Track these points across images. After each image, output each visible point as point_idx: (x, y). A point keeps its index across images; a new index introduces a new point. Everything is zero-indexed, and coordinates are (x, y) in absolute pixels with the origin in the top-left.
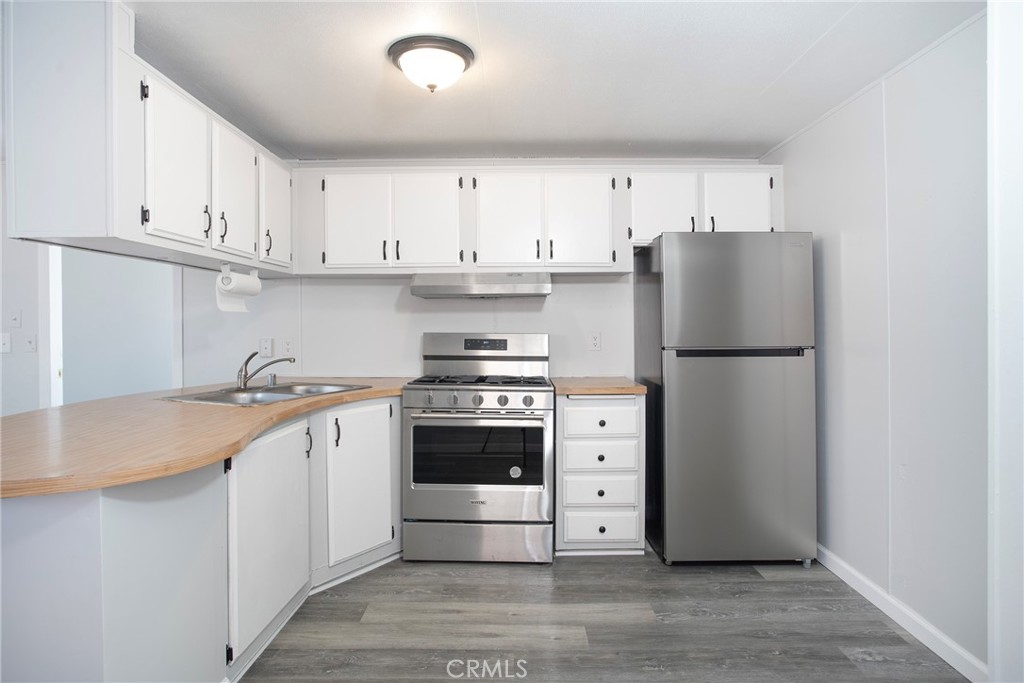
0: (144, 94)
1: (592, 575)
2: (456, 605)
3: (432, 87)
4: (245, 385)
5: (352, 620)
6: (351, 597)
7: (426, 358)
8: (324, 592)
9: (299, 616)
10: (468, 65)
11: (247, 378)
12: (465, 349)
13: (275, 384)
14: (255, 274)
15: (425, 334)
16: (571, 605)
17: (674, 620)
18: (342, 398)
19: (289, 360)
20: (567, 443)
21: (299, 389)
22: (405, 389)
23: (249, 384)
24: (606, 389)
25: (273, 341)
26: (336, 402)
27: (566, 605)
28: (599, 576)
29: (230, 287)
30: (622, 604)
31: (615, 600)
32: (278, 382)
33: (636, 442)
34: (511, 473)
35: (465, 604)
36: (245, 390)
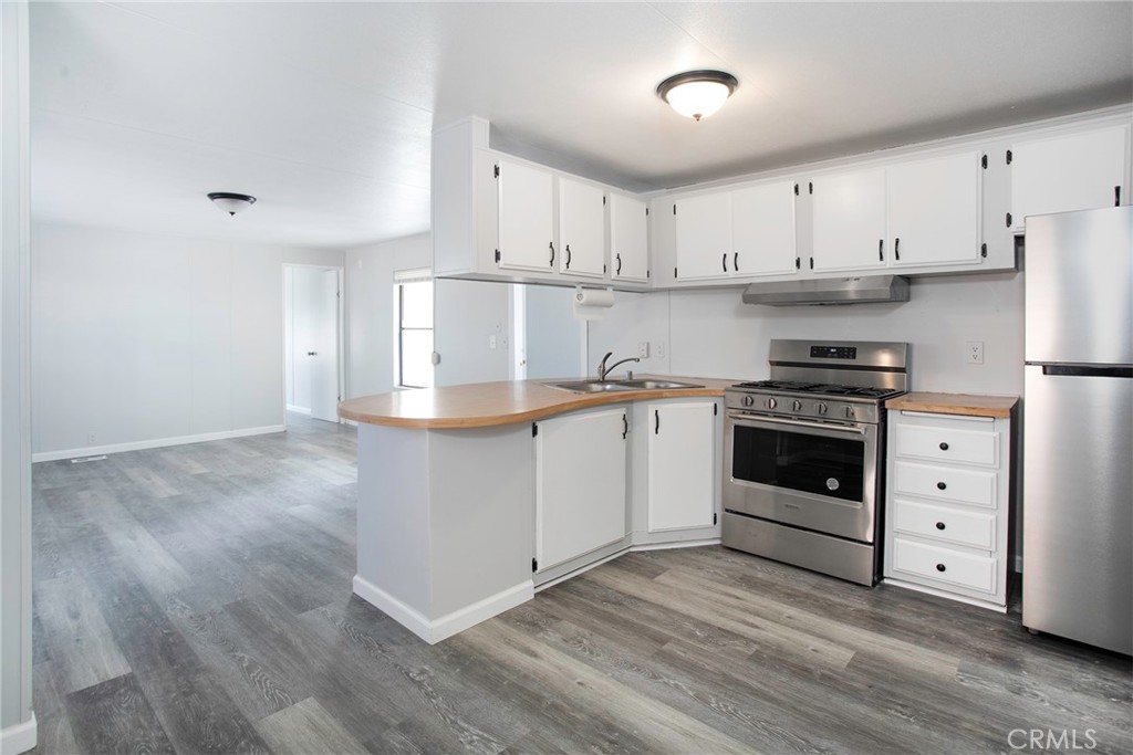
0: (497, 173)
1: (910, 611)
2: (739, 593)
3: (697, 117)
4: (603, 377)
5: (649, 577)
6: (661, 562)
7: (772, 363)
8: (643, 552)
9: (613, 563)
10: (731, 91)
11: (604, 372)
12: (812, 356)
13: (631, 379)
14: (610, 289)
15: (772, 340)
16: (859, 630)
17: (978, 686)
18: (661, 393)
19: (634, 359)
20: (900, 463)
21: (649, 385)
22: (727, 390)
23: (608, 377)
24: (951, 408)
25: (648, 344)
26: (657, 396)
27: (855, 628)
28: (920, 615)
29: (582, 301)
30: (923, 649)
31: (917, 643)
32: (634, 378)
33: (993, 475)
34: (828, 484)
35: (749, 594)
36: (603, 381)
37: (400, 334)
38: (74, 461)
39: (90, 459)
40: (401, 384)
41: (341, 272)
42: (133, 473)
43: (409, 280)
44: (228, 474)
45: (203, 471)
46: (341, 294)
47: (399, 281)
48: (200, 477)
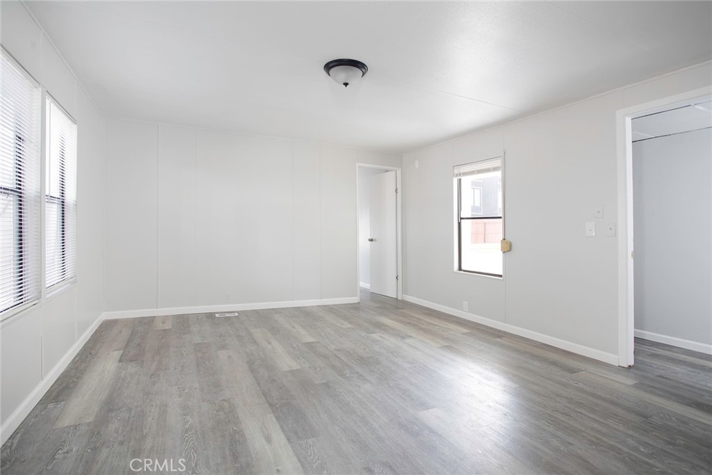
37: (459, 224)
38: (217, 315)
39: (227, 315)
40: (460, 269)
41: (399, 172)
42: (258, 333)
43: (465, 174)
44: (333, 347)
45: (311, 339)
46: (399, 191)
47: (457, 175)
48: (310, 346)
